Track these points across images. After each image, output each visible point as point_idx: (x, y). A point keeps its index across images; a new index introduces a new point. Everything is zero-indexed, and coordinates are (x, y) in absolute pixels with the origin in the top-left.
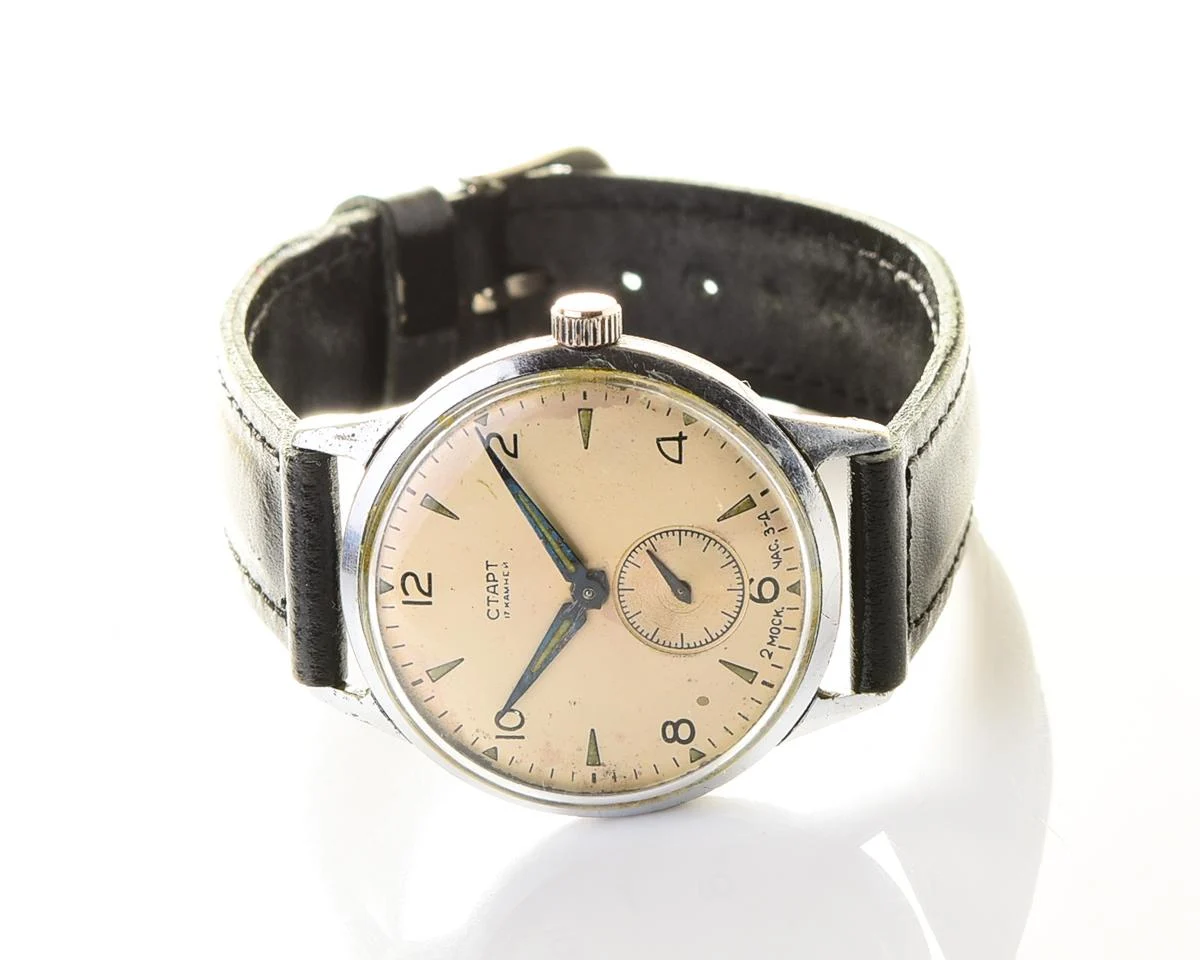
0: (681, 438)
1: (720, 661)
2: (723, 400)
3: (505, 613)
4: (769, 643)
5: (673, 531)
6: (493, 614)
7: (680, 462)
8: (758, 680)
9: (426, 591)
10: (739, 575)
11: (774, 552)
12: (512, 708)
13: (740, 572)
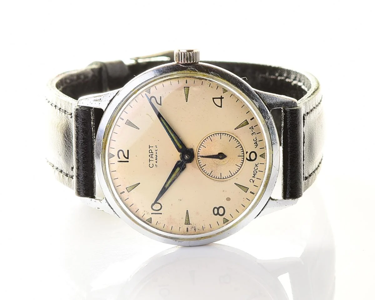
0: (221, 98)
1: (235, 183)
2: (237, 84)
3: (156, 165)
4: (253, 177)
5: (218, 133)
6: (151, 166)
7: (221, 107)
8: (249, 191)
9: (127, 157)
10: (242, 150)
11: (255, 142)
12: (158, 202)
13: (243, 149)
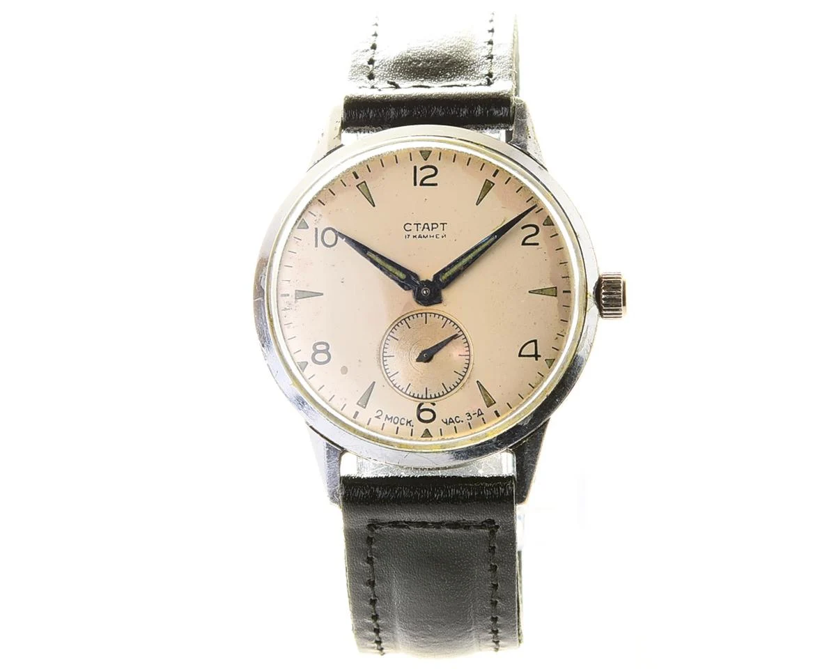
0: (536, 356)
1: (374, 382)
4: (387, 416)
5: (469, 350)
6: (408, 227)
7: (520, 355)
8: (359, 409)
9: (424, 182)
10: (437, 395)
11: (454, 419)
12: (339, 238)
13: (440, 396)
